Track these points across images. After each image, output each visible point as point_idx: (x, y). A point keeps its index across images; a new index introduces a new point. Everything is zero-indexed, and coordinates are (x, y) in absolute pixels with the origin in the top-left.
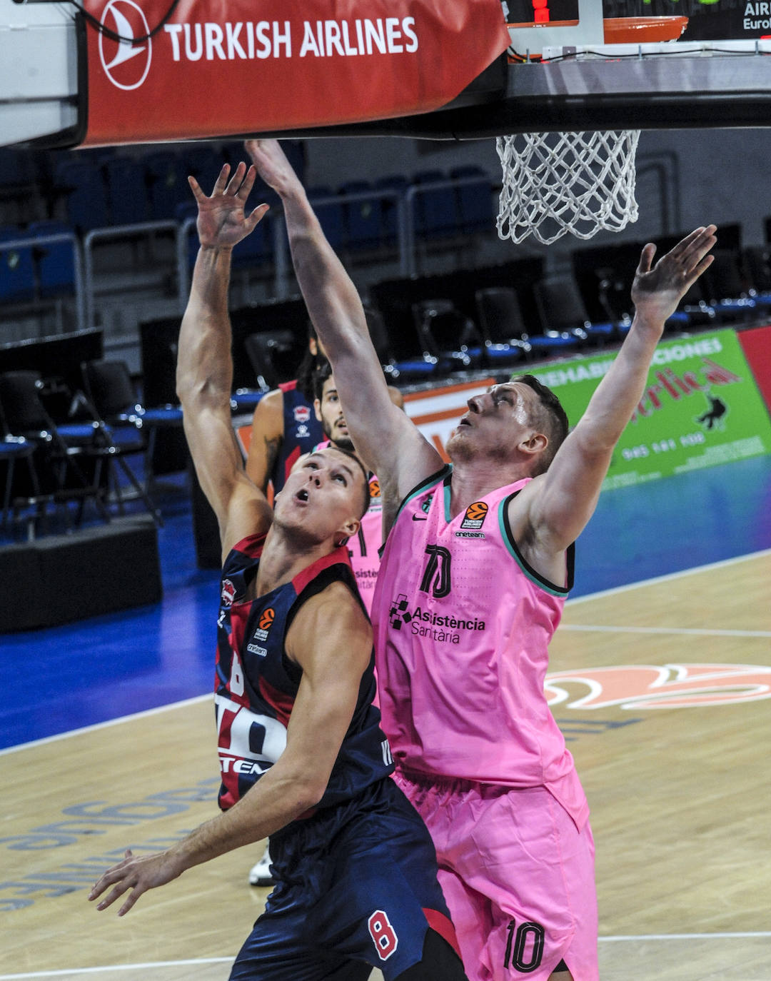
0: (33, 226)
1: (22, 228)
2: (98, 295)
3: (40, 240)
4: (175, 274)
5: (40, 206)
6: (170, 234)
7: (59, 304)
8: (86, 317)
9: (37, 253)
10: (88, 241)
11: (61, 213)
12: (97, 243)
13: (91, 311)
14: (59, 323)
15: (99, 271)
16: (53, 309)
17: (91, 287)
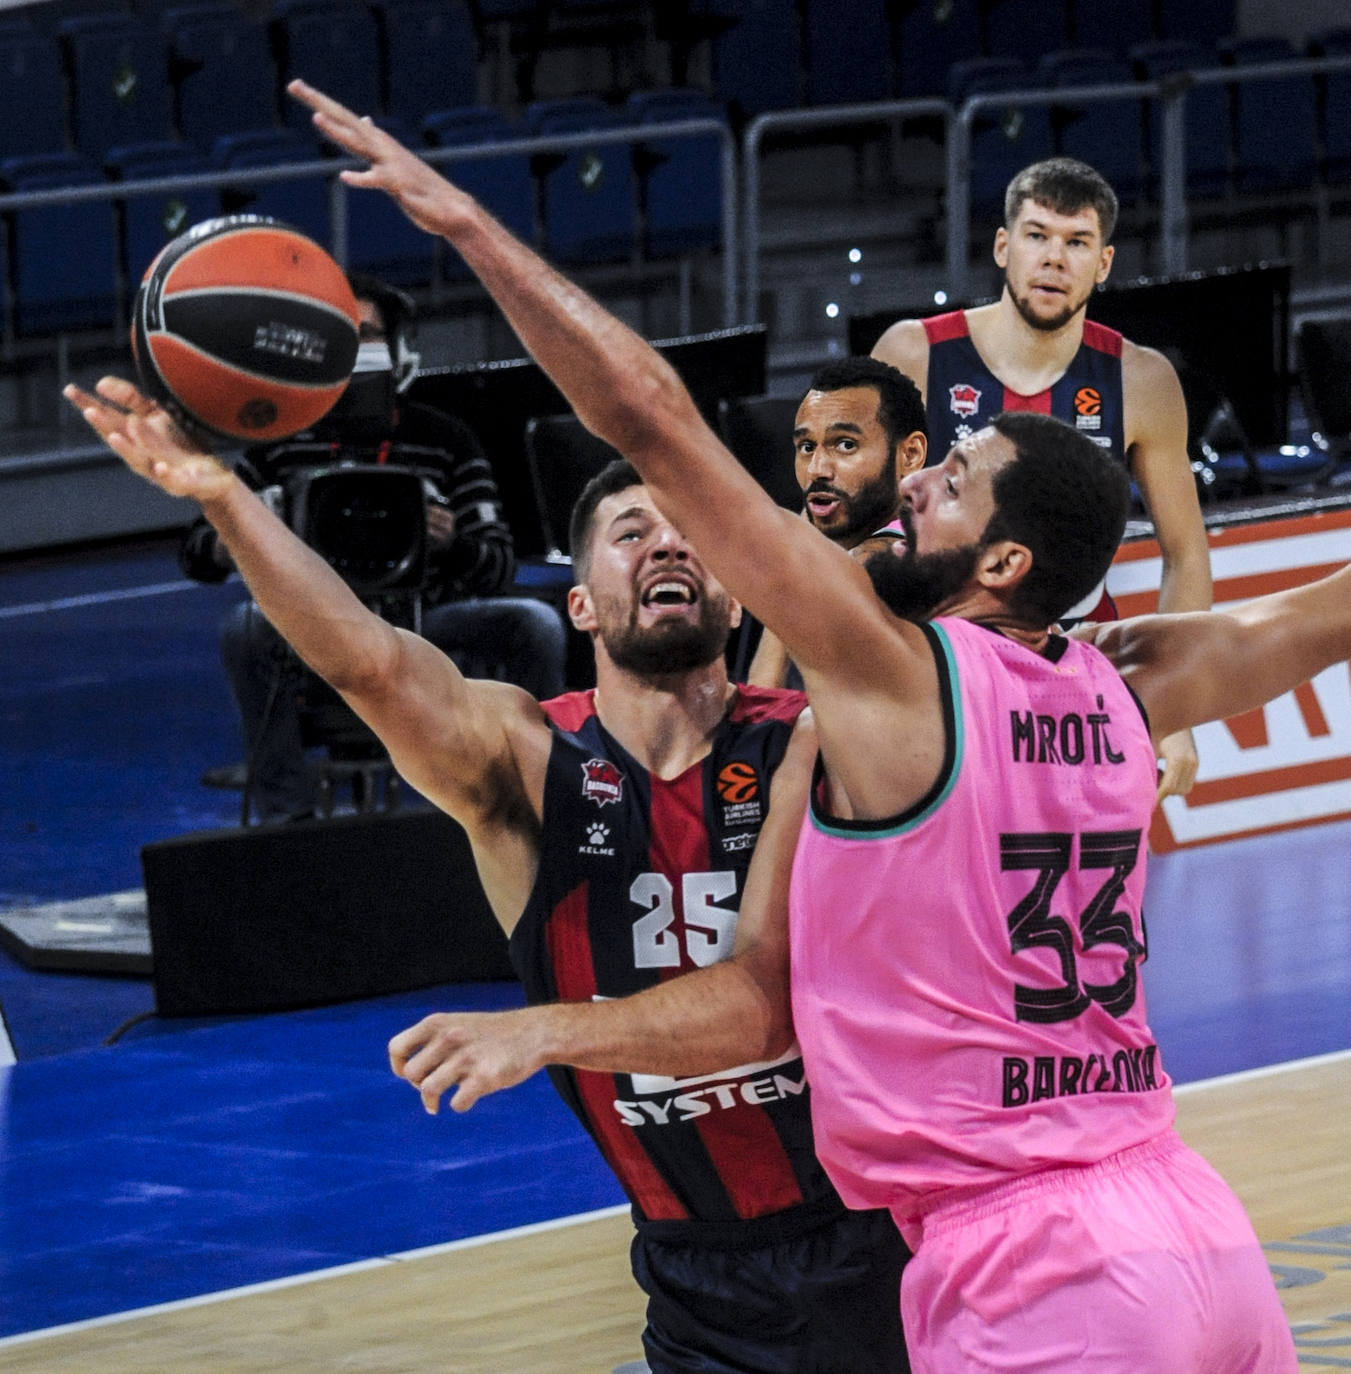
0: (637, 98)
1: (614, 102)
2: (767, 253)
3: (648, 130)
4: (942, 212)
5: (657, 56)
6: (932, 128)
7: (685, 270)
8: (742, 299)
9: (644, 157)
10: (752, 137)
11: (700, 73)
12: (772, 142)
13: (753, 287)
14: (685, 313)
15: (773, 203)
16: (674, 280)
17: (755, 238)
